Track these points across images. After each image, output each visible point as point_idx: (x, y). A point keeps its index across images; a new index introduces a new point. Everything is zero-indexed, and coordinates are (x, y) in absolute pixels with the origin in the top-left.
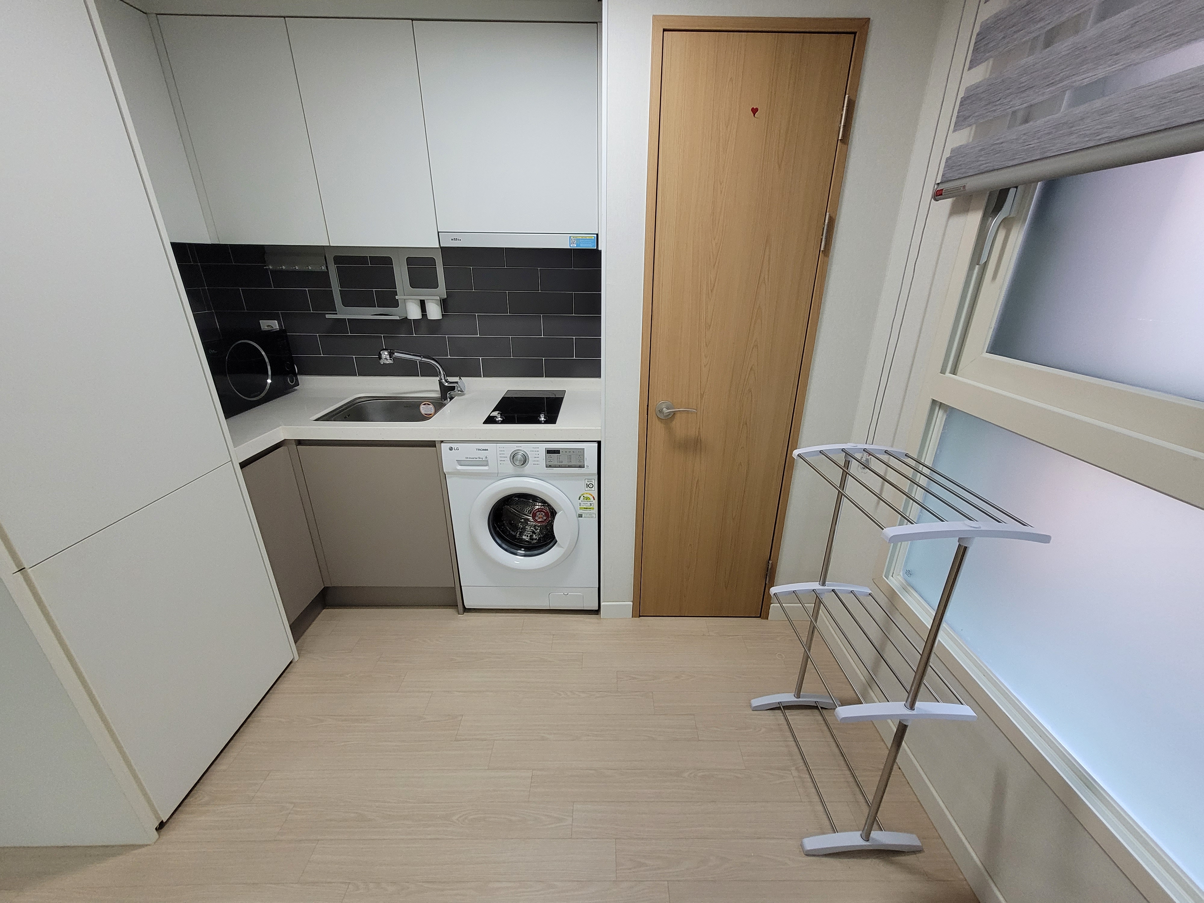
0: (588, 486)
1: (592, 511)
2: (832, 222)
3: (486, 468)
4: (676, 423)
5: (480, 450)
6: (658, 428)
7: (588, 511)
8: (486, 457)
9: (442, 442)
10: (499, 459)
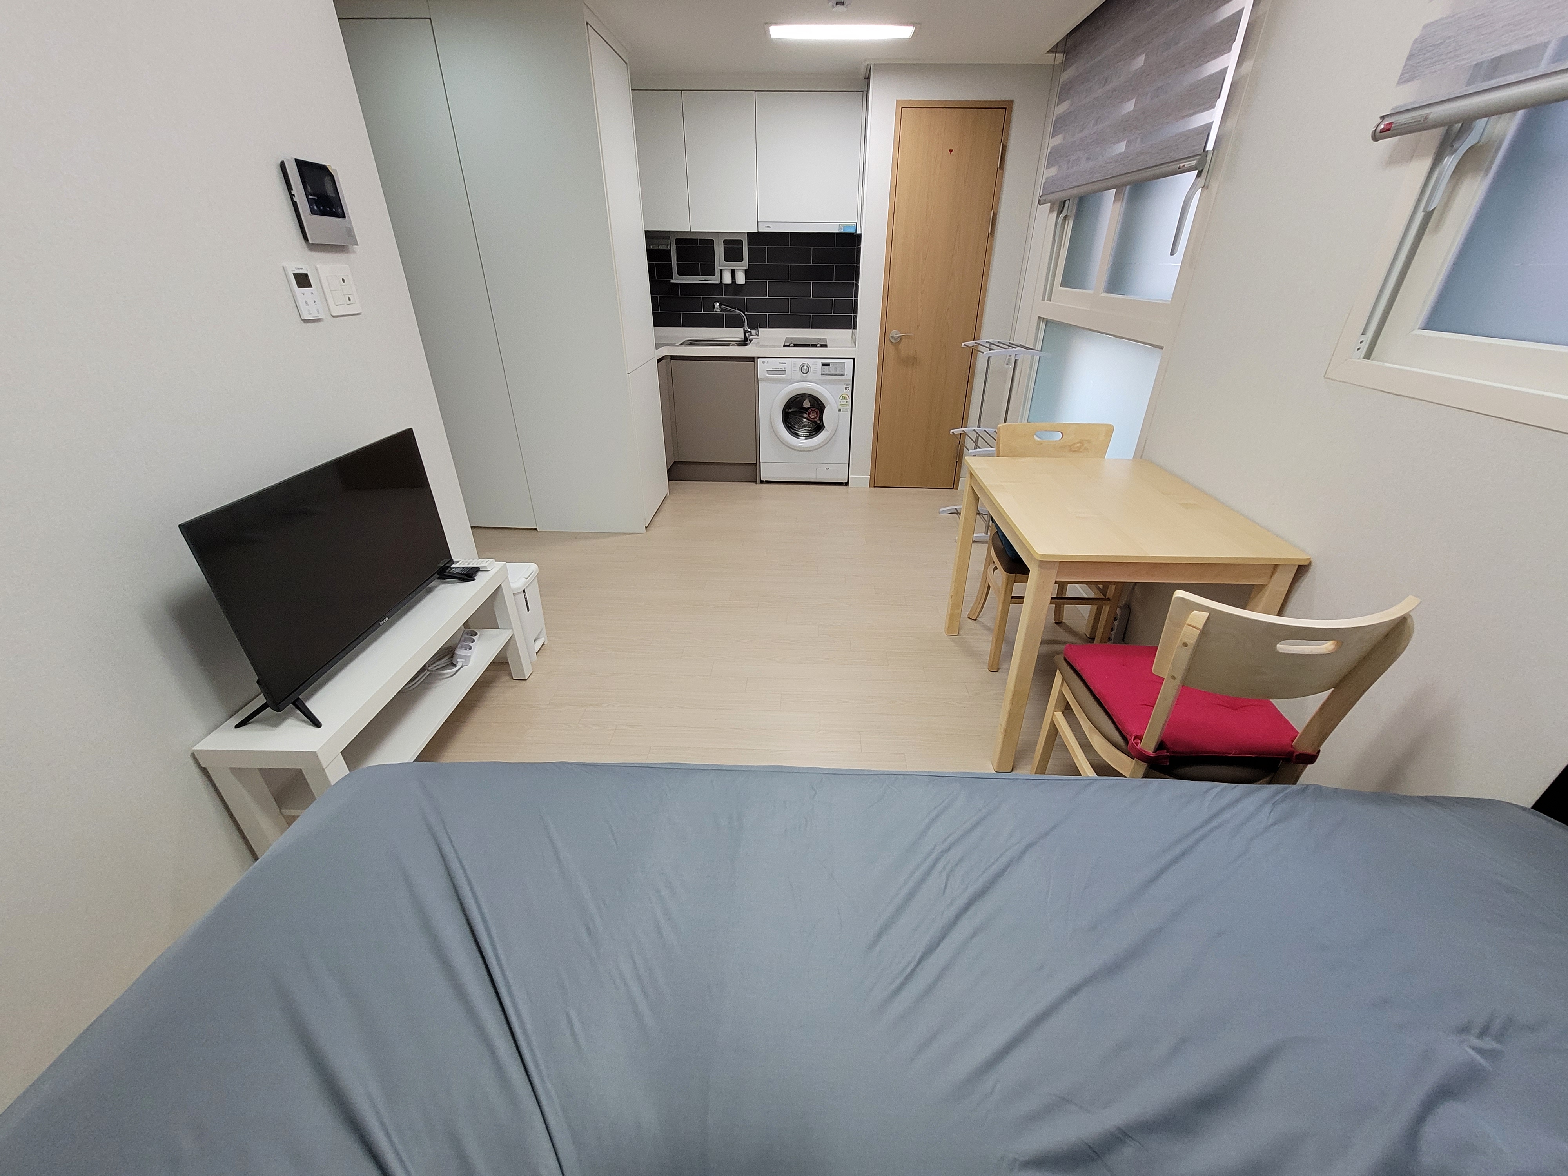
0: (846, 389)
1: (847, 407)
2: (995, 216)
3: (784, 376)
4: (902, 346)
5: (781, 363)
6: (890, 349)
7: (845, 407)
8: (785, 368)
9: (758, 358)
10: (793, 369)
